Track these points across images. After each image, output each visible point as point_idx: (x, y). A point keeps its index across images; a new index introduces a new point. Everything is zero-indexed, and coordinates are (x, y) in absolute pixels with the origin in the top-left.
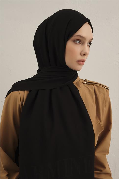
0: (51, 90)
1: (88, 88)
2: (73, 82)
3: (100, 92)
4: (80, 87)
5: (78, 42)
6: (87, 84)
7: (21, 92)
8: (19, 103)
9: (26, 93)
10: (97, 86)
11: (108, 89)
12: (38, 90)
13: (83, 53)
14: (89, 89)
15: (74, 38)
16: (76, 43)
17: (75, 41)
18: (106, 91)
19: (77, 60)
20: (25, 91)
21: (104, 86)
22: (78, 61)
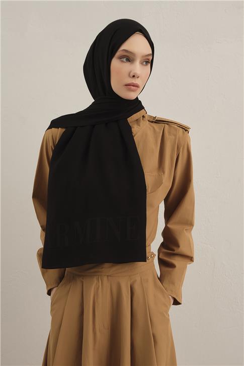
2: (128, 119)
4: (140, 126)
5: (124, 60)
10: (170, 126)
12: (77, 127)
13: (132, 74)
15: (118, 54)
16: (122, 61)
17: (121, 58)
22: (126, 85)
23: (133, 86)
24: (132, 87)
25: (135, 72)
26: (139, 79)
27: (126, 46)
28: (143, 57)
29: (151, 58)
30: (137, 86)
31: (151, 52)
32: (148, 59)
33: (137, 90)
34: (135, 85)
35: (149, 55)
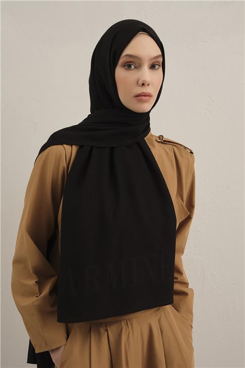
0: (112, 149)
1: (164, 149)
3: (182, 157)
6: (162, 143)
7: (68, 147)
8: (64, 164)
9: (75, 148)
10: (178, 148)
11: (192, 153)
12: (92, 147)
13: (140, 83)
14: (166, 151)
18: (191, 156)
19: (134, 95)
20: (74, 146)
21: (185, 148)
22: (136, 96)
23: (145, 96)
24: (144, 98)
25: (144, 79)
26: (150, 86)
27: (130, 50)
28: (151, 59)
29: (161, 60)
30: (149, 96)
31: (160, 53)
32: (158, 62)
33: (150, 100)
34: (145, 95)
35: (157, 57)
